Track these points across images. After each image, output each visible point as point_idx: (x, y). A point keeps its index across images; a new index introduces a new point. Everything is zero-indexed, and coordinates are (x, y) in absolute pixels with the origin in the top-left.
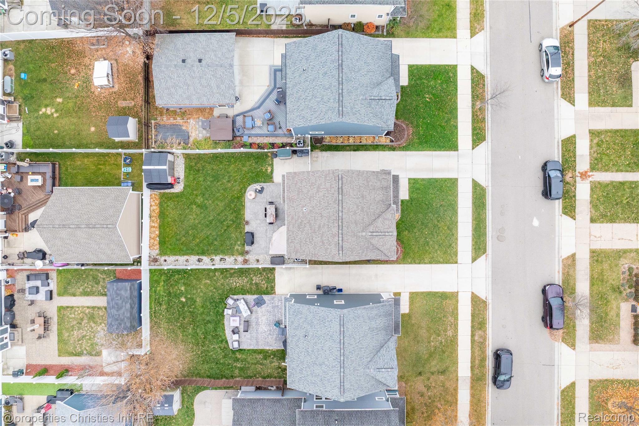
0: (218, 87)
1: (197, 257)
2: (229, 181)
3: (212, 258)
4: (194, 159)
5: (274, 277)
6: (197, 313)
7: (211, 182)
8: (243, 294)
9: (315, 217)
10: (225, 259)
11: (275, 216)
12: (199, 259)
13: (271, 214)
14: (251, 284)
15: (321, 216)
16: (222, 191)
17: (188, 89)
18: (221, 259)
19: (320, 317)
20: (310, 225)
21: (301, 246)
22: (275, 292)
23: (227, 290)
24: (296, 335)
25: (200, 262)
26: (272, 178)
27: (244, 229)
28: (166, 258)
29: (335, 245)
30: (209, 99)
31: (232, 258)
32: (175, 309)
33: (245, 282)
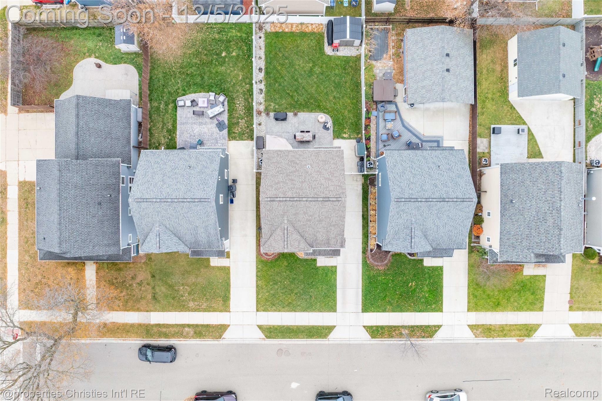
0: (423, 87)
1: (263, 68)
2: (334, 97)
3: (263, 82)
4: (356, 65)
5: (245, 140)
6: (211, 68)
7: (334, 81)
8: (228, 110)
9: (302, 176)
10: (261, 94)
11: (302, 140)
12: (262, 69)
13: (304, 137)
14: (238, 118)
15: (302, 182)
16: (325, 91)
17: (422, 59)
18: (262, 90)
19: (208, 180)
20: (294, 172)
21: (274, 163)
22: (230, 140)
23: (232, 95)
24: (190, 158)
25: (259, 70)
26: (338, 138)
27: (290, 112)
28: (263, 39)
29: (276, 194)
30: (411, 78)
31: (262, 101)
32: (214, 46)
33: (240, 112)
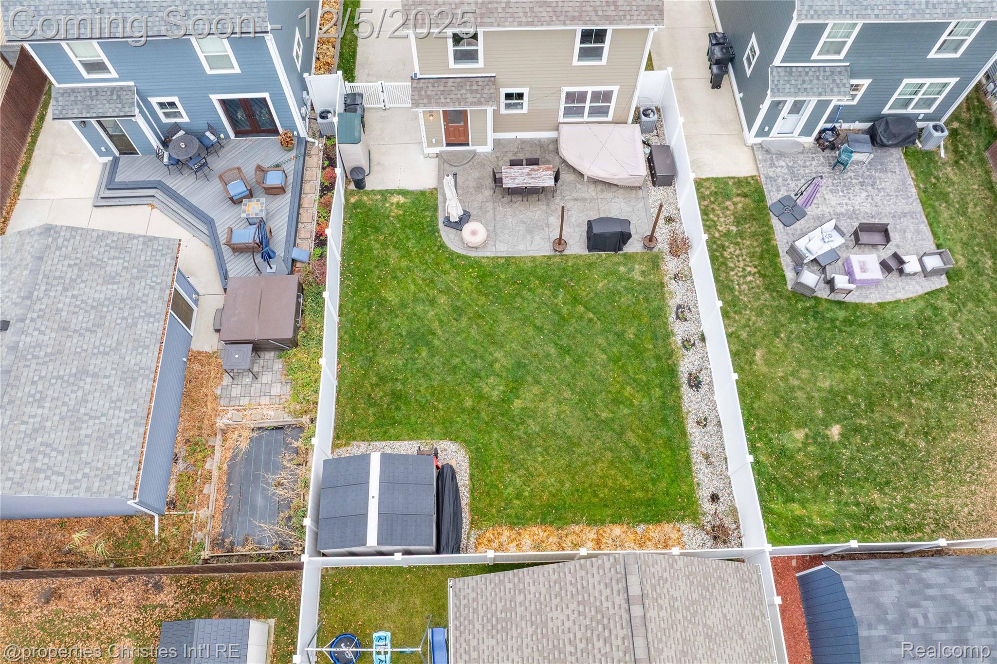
0: (111, 280)
1: (685, 389)
2: (433, 302)
3: (680, 344)
4: (354, 410)
5: (707, 179)
6: (868, 384)
7: (433, 351)
8: (777, 255)
10: (679, 307)
11: (535, 167)
12: (691, 387)
13: (529, 175)
14: (740, 234)
16: (464, 321)
18: (678, 317)
22: (753, 176)
23: (774, 298)
25: (700, 382)
26: (423, 193)
27: (576, 257)
28: (704, 494)
30: (150, 315)
31: (673, 286)
32: (875, 460)
33: (738, 252)
